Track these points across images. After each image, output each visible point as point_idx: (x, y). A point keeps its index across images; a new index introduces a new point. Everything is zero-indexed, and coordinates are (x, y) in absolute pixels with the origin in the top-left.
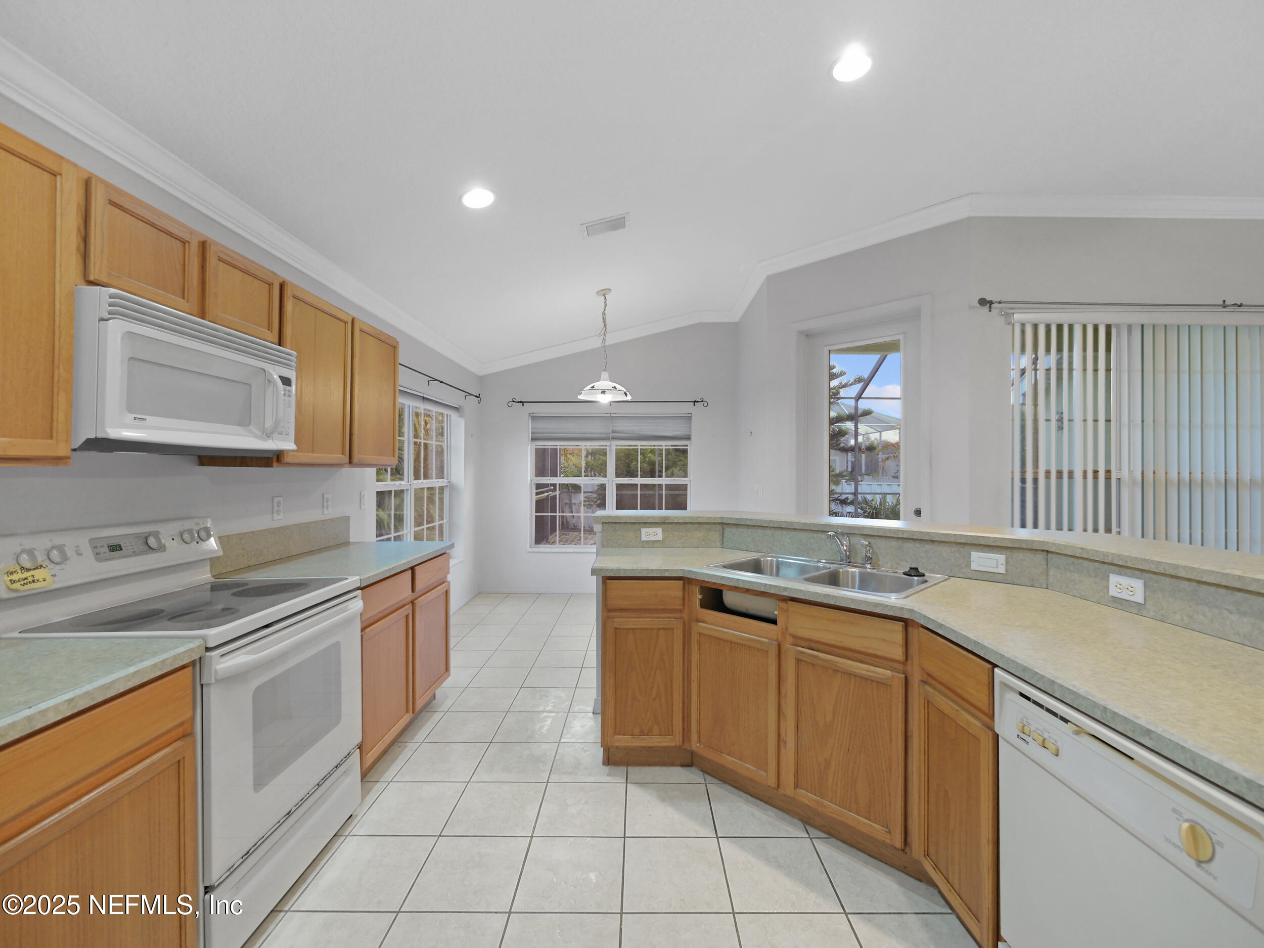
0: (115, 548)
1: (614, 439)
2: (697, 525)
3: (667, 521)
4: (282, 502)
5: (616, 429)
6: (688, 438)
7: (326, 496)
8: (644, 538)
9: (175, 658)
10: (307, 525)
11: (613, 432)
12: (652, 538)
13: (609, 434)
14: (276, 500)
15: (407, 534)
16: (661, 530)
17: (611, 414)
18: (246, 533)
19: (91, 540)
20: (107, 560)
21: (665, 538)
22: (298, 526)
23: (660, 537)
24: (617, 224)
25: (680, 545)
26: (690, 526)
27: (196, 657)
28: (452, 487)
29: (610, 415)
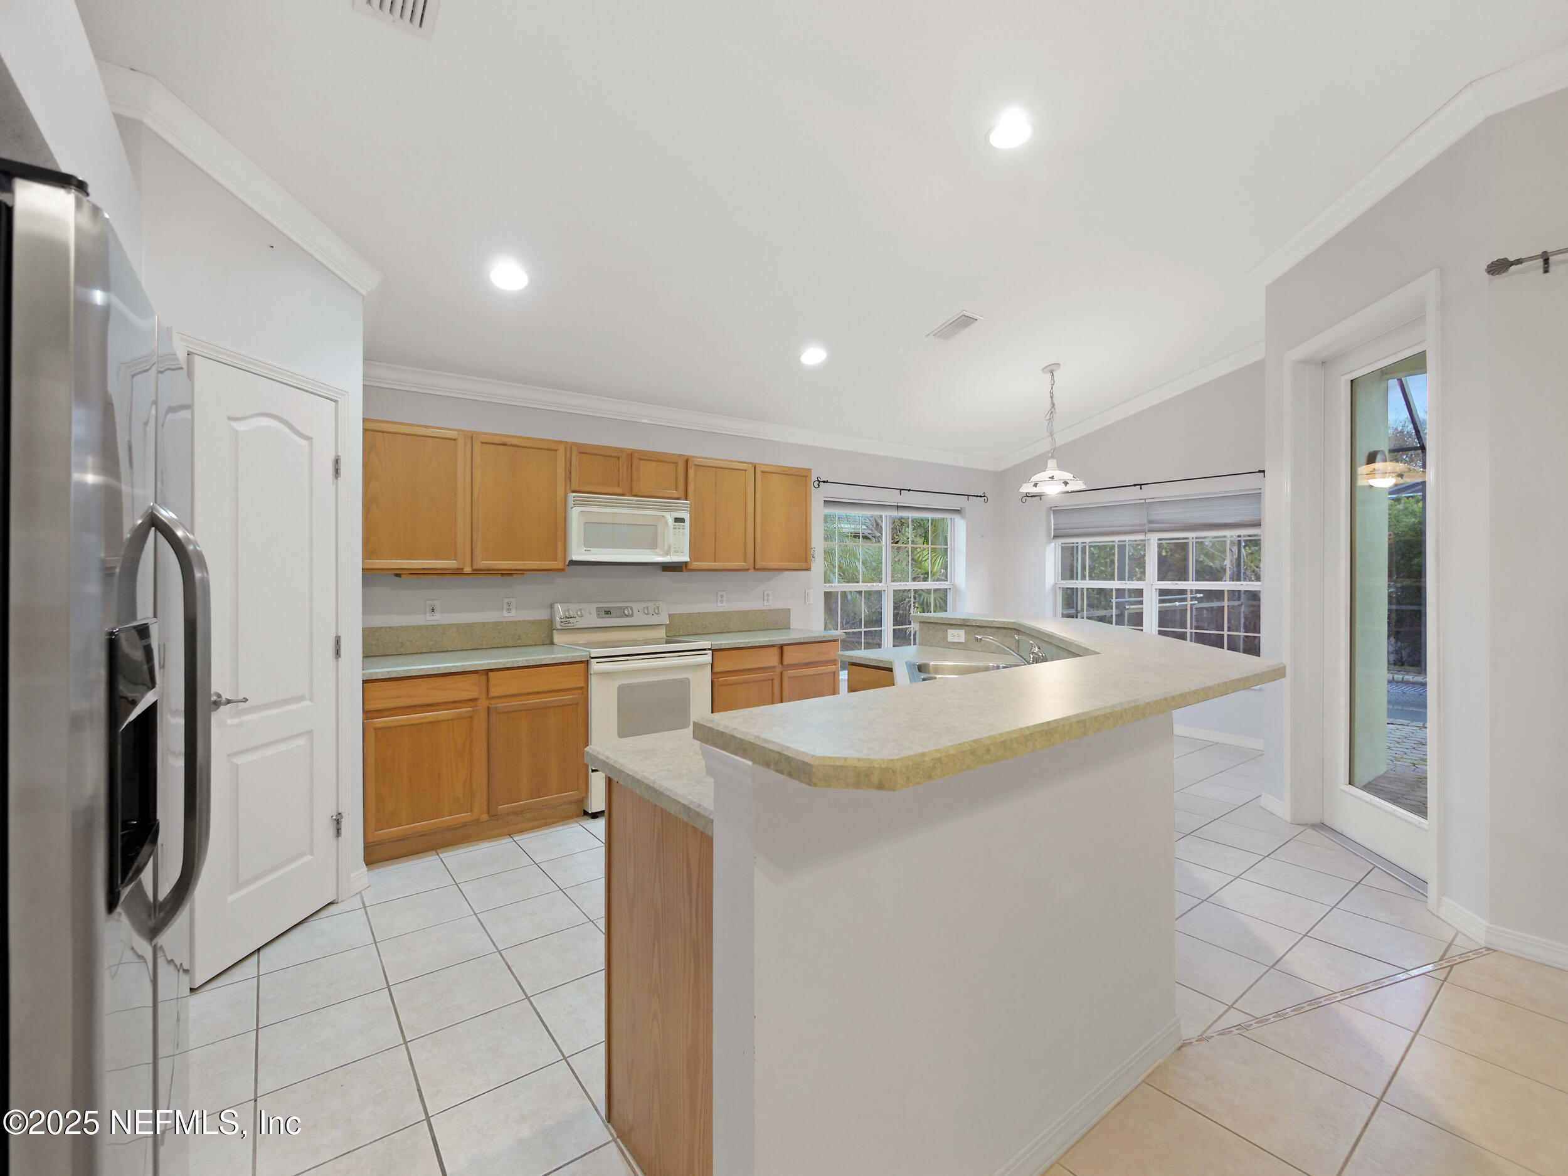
0: (608, 612)
1: (1151, 531)
2: (995, 630)
3: (967, 624)
4: (725, 596)
5: (1153, 518)
6: (1258, 524)
7: (766, 592)
8: (950, 639)
9: (573, 657)
10: (747, 613)
11: (1150, 522)
12: (956, 640)
13: (1144, 525)
14: (720, 593)
15: (885, 630)
16: (964, 633)
17: (1145, 499)
18: (693, 613)
19: (597, 608)
20: (602, 618)
21: (967, 640)
22: (738, 613)
23: (962, 640)
24: (965, 321)
25: (980, 650)
26: (989, 629)
27: (586, 659)
28: (956, 590)
29: (1143, 501)
